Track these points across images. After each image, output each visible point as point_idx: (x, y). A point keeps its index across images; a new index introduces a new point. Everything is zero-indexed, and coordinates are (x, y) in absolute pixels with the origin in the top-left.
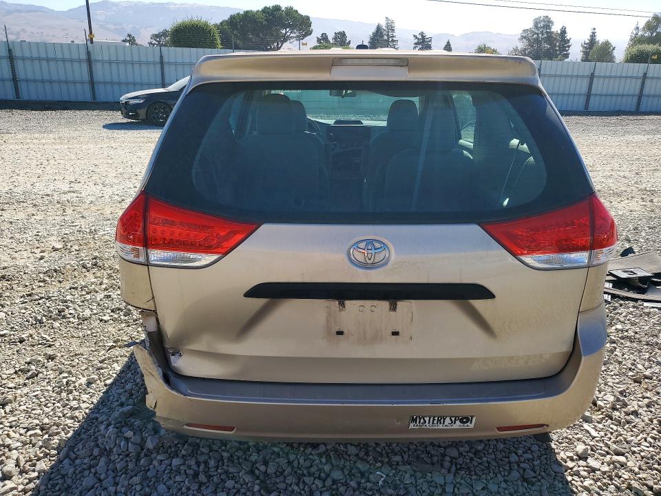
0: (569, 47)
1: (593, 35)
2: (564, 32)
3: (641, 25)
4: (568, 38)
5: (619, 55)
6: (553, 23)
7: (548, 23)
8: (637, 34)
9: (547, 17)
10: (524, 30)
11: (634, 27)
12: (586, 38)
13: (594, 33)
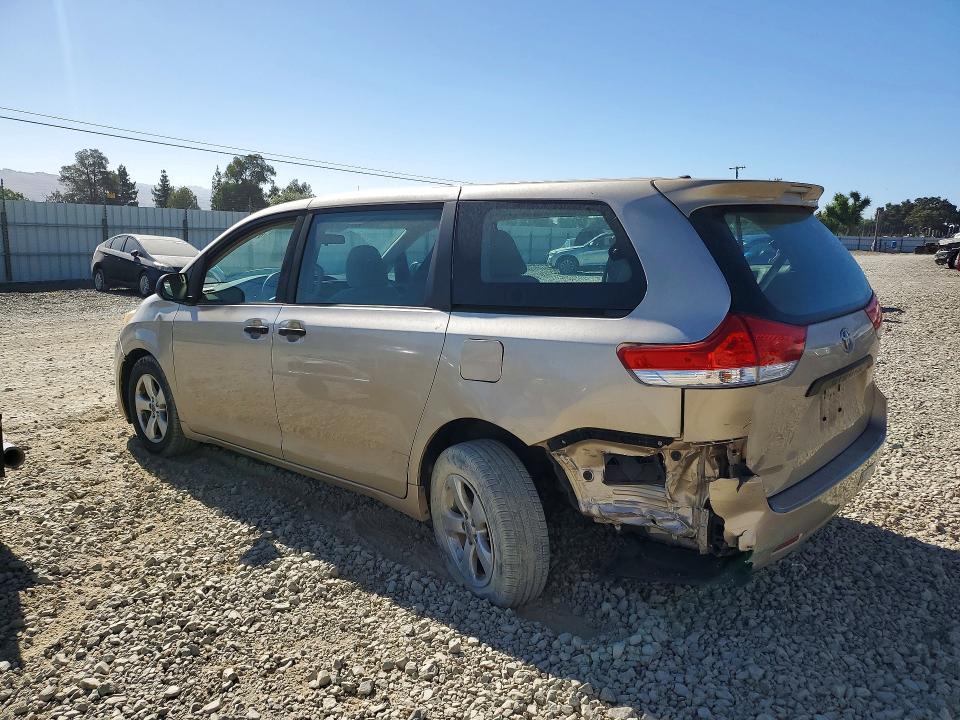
0: (136, 193)
1: (164, 179)
2: (123, 173)
3: (223, 170)
4: (132, 181)
5: (205, 202)
6: (106, 160)
7: (99, 160)
8: (219, 181)
9: (96, 151)
10: (64, 168)
11: (214, 172)
12: (156, 182)
13: (164, 177)
